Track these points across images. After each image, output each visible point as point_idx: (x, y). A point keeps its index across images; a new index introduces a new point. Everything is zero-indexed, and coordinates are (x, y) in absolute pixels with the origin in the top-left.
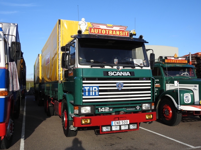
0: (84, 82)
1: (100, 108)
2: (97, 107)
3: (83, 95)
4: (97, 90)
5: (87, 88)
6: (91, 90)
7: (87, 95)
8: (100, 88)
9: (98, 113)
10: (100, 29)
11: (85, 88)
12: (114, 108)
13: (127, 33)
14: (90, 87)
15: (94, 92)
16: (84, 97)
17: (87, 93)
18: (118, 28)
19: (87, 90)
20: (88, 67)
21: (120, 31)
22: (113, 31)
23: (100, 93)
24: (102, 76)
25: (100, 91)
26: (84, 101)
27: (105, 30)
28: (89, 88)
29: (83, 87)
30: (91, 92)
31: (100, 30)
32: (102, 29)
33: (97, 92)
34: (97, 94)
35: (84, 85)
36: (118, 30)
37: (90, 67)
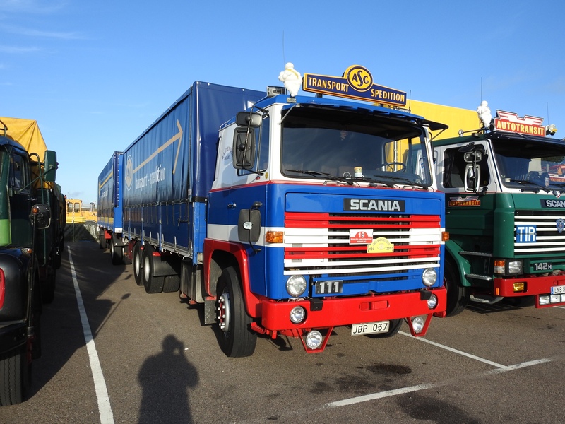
0: (516, 217)
1: (536, 264)
2: (532, 262)
3: (515, 241)
4: (534, 232)
5: (521, 229)
6: (526, 232)
7: (521, 240)
8: (538, 229)
9: (535, 272)
10: (508, 121)
11: (519, 228)
12: (553, 264)
13: (542, 129)
14: (525, 226)
15: (530, 236)
16: (516, 244)
17: (521, 236)
18: (529, 121)
19: (521, 232)
20: (518, 191)
21: (534, 126)
22: (525, 125)
23: (538, 238)
24: (539, 207)
25: (539, 234)
26: (516, 251)
27: (515, 123)
28: (523, 228)
29: (516, 226)
30: (526, 236)
31: (509, 124)
32: (511, 122)
33: (534, 236)
34: (534, 240)
35: (516, 223)
36: (531, 124)
37: (520, 192)
